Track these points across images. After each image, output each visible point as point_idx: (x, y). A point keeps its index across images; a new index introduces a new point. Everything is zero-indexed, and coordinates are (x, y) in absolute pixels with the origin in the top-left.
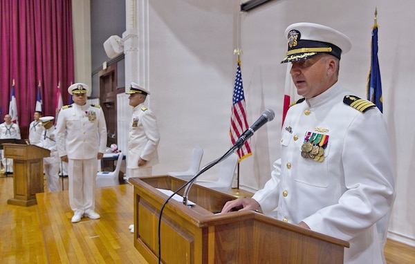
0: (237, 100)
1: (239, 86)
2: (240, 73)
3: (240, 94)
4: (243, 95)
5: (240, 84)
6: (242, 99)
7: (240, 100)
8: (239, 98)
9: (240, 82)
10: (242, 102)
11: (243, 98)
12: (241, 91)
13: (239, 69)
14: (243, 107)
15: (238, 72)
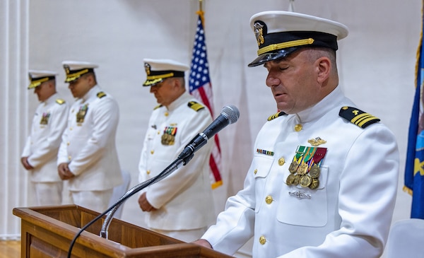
0: (197, 83)
1: (200, 58)
2: (203, 35)
3: (202, 74)
4: (207, 76)
5: (203, 55)
6: (205, 83)
7: (202, 83)
8: (200, 80)
9: (202, 51)
10: (206, 87)
11: (208, 80)
12: (204, 67)
13: (201, 26)
14: (208, 95)
15: (198, 33)
